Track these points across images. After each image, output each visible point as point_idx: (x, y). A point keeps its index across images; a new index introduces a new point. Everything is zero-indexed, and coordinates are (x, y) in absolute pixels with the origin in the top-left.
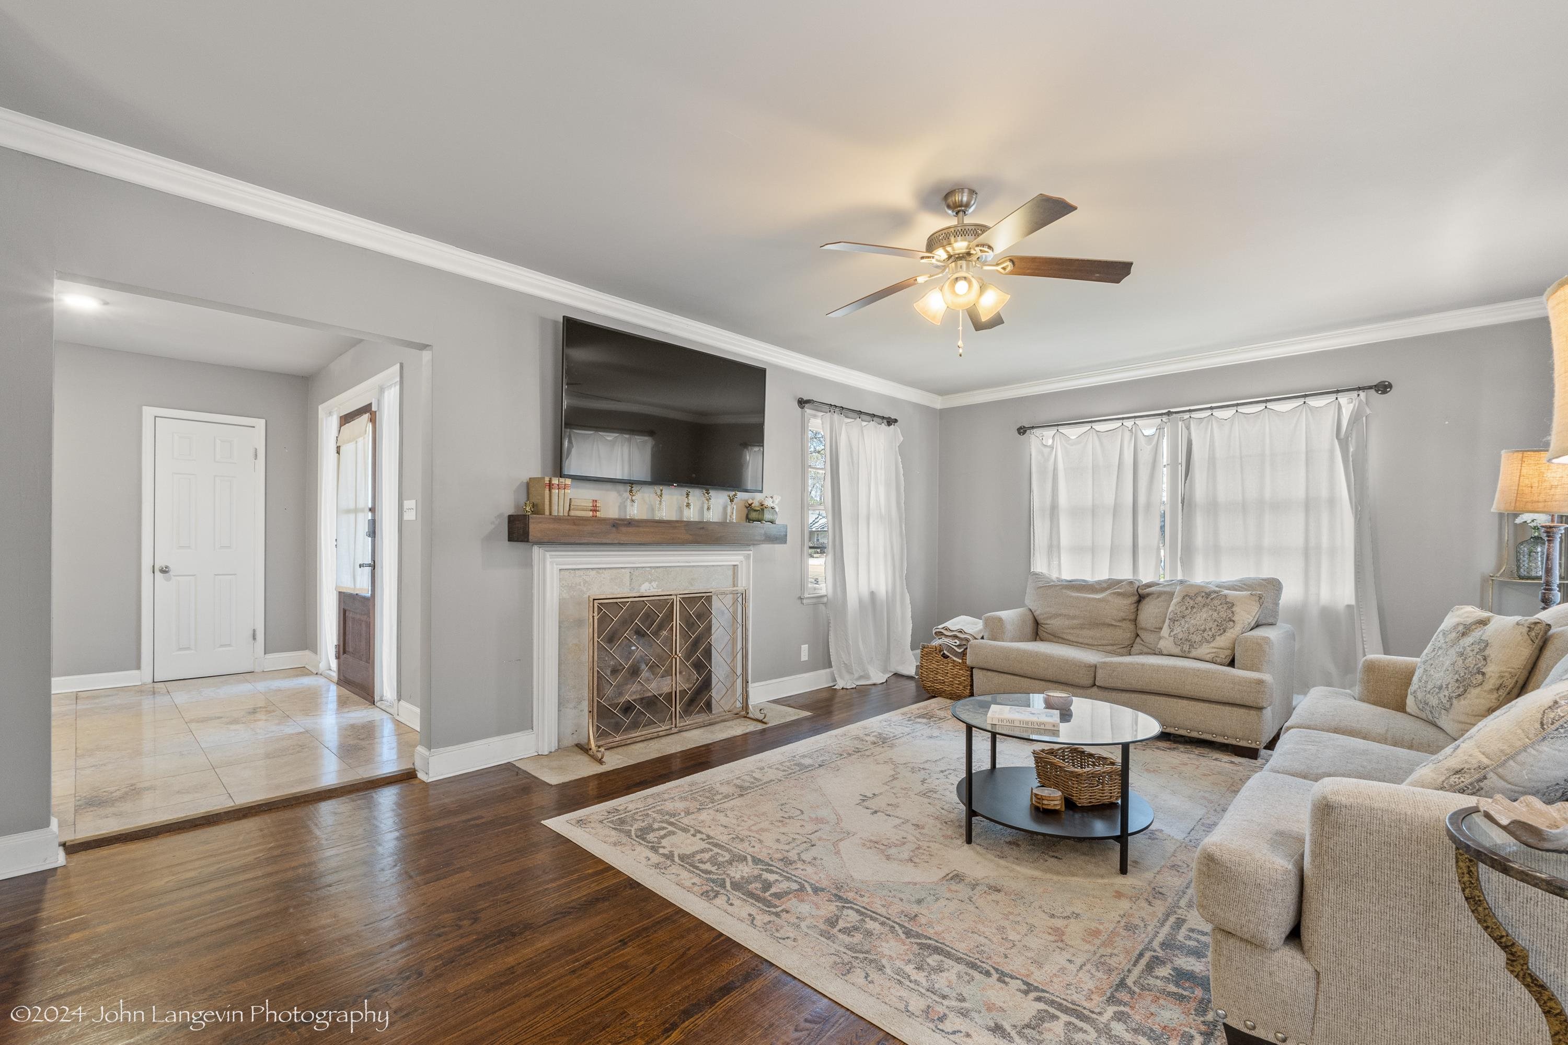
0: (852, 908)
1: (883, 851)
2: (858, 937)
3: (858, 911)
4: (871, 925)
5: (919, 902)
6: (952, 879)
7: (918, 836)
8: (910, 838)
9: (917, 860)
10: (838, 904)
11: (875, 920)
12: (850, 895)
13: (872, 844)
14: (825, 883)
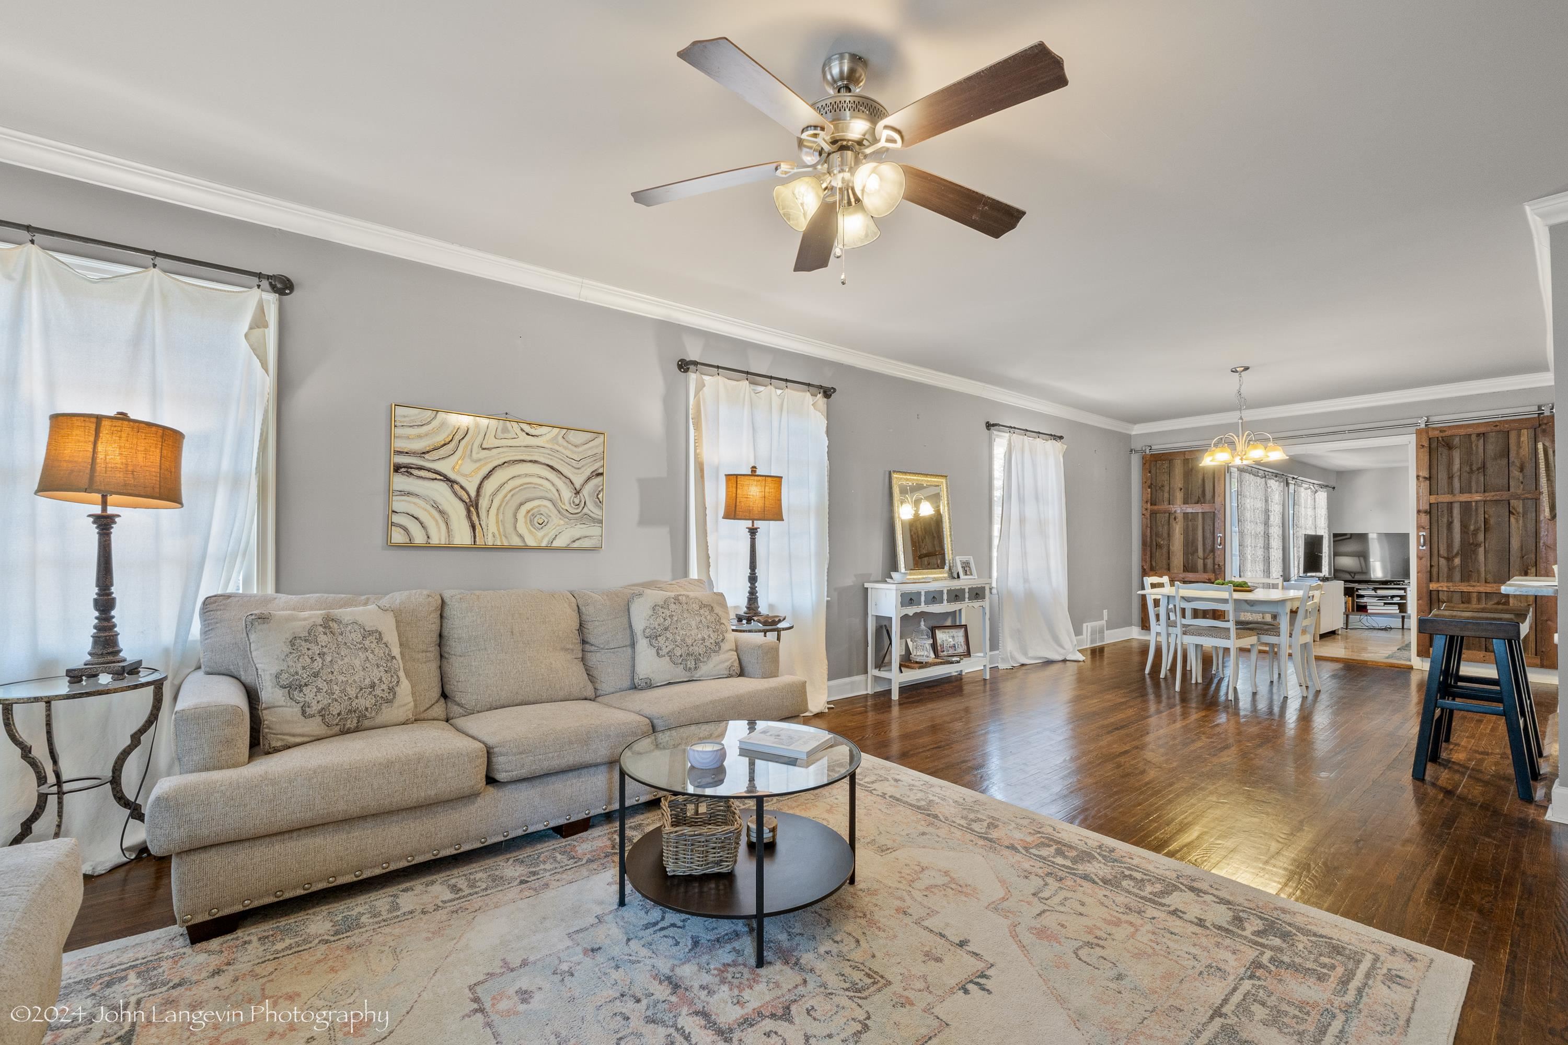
0: (979, 833)
1: (953, 879)
2: (972, 816)
3: (974, 831)
4: (963, 822)
5: (923, 834)
6: (889, 849)
7: (907, 898)
8: (917, 895)
9: (917, 868)
10: (991, 836)
11: (959, 825)
12: (981, 842)
13: (964, 890)
14: (1007, 852)
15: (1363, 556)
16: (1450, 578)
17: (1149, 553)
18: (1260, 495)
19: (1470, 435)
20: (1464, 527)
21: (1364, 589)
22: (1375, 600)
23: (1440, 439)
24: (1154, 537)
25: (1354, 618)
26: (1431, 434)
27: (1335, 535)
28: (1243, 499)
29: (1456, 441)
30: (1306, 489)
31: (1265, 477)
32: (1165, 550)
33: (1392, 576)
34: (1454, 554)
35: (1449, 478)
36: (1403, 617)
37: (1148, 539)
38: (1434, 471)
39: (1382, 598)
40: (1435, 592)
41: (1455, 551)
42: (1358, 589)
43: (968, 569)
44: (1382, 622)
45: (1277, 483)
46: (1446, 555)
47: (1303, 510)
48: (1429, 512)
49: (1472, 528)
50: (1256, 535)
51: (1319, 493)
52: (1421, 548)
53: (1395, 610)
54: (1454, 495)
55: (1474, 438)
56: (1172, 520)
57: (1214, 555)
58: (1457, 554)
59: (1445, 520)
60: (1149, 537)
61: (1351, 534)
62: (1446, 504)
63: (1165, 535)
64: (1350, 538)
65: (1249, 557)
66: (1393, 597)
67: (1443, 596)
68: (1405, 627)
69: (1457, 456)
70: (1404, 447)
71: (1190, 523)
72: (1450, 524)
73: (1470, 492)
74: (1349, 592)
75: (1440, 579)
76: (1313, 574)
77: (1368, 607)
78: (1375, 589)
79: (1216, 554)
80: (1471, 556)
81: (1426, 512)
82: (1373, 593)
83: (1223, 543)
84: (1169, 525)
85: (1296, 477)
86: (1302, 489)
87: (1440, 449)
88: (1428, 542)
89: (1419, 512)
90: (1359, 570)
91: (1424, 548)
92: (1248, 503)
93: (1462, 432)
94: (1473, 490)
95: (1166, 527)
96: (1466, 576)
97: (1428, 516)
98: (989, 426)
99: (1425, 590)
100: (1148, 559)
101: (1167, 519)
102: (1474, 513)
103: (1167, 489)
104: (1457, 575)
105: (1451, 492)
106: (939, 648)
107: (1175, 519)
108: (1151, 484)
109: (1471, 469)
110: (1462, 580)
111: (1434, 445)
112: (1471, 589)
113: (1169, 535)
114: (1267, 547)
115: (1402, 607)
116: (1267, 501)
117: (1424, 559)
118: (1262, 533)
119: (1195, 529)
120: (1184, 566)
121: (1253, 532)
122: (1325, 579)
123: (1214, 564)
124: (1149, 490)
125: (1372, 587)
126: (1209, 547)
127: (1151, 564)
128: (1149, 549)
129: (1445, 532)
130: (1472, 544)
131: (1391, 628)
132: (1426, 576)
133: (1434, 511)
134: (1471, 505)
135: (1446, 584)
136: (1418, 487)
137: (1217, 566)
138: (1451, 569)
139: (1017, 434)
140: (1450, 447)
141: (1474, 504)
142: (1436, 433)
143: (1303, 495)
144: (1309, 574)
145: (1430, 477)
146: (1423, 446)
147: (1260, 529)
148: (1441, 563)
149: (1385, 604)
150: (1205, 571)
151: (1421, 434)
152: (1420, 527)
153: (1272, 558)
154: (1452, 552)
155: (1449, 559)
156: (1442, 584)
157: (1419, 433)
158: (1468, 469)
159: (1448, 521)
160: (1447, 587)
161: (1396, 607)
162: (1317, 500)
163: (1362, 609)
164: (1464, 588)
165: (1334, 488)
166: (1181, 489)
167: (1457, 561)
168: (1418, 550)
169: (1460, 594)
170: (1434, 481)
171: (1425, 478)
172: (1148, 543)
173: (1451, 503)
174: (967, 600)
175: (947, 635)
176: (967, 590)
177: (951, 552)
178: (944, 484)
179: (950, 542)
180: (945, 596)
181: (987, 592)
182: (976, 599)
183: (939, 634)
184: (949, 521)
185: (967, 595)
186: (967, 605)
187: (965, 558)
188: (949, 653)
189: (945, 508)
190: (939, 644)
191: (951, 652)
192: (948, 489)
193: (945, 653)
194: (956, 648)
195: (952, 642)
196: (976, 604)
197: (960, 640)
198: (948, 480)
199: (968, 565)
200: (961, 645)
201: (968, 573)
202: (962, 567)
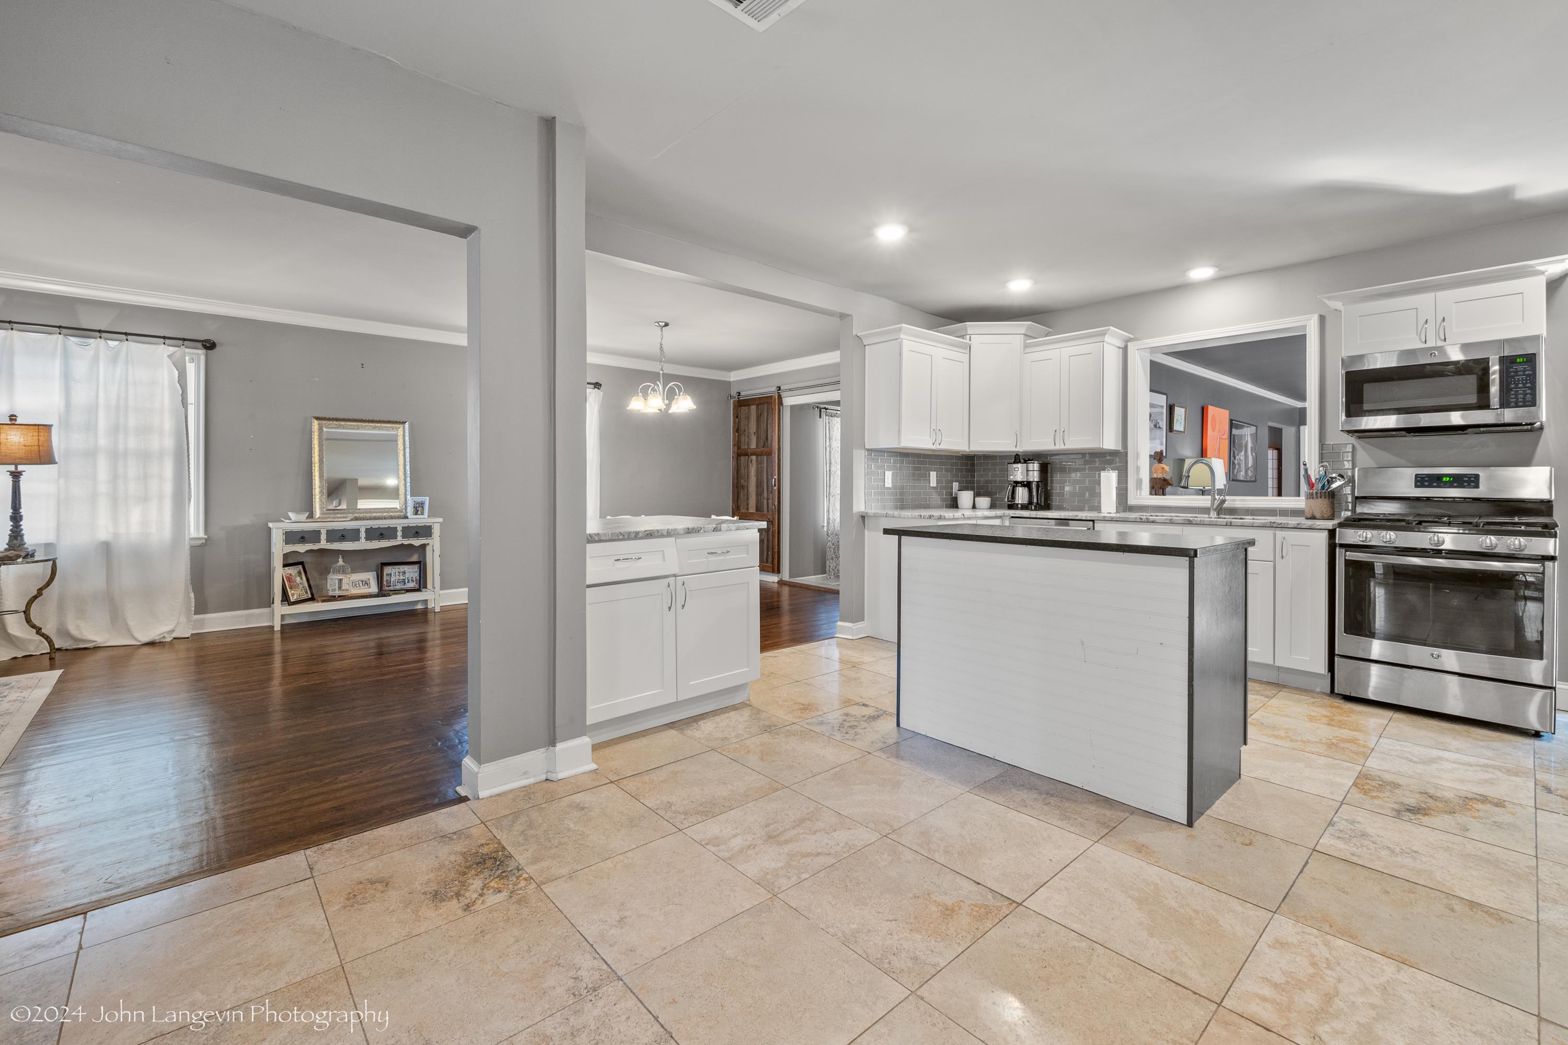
17: (736, 493)
24: (739, 478)
32: (745, 491)
37: (736, 480)
43: (420, 509)
57: (772, 496)
60: (736, 478)
63: (745, 477)
71: (760, 465)
83: (778, 484)
84: (748, 466)
95: (746, 469)
100: (736, 499)
101: (746, 460)
103: (746, 432)
106: (385, 583)
107: (751, 461)
108: (738, 429)
113: (747, 476)
119: (763, 471)
120: (756, 506)
123: (773, 504)
124: (737, 433)
126: (770, 489)
127: (737, 504)
128: (736, 489)
137: (774, 507)
150: (768, 510)
166: (754, 432)
172: (736, 485)
174: (399, 538)
175: (397, 570)
176: (399, 529)
177: (409, 493)
178: (401, 429)
179: (409, 484)
180: (363, 535)
181: (436, 531)
182: (414, 537)
183: (387, 570)
184: (408, 464)
185: (399, 534)
186: (400, 543)
187: (419, 499)
188: (396, 587)
189: (402, 452)
190: (385, 580)
191: (399, 587)
192: (407, 434)
193: (392, 588)
194: (405, 583)
195: (402, 577)
196: (417, 542)
197: (412, 576)
198: (407, 425)
199: (422, 504)
200: (412, 580)
201: (419, 513)
202: (414, 507)
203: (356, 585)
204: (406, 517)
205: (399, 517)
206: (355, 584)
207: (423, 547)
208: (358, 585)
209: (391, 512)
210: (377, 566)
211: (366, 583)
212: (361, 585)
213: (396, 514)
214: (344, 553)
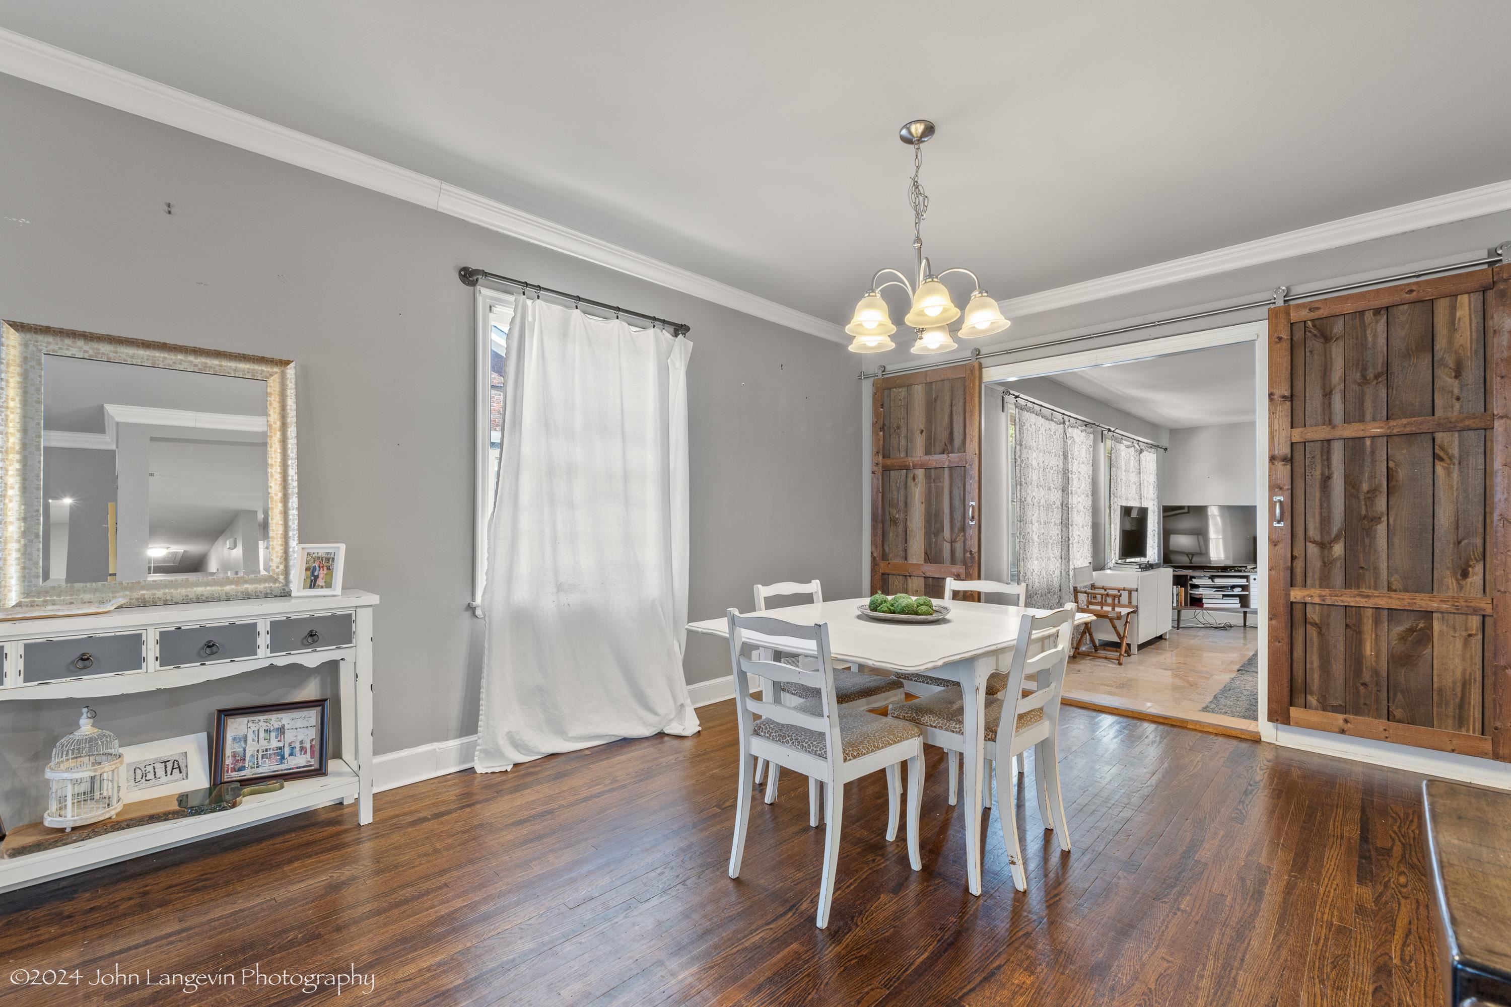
15: (1201, 533)
16: (1325, 581)
17: (880, 532)
18: (1057, 448)
19: (1362, 313)
20: (1351, 484)
21: (1200, 577)
22: (1211, 592)
23: (1310, 324)
24: (887, 507)
25: (1188, 614)
26: (1294, 316)
27: (1166, 509)
28: (1025, 451)
29: (1338, 327)
30: (1128, 447)
31: (1064, 423)
32: (901, 528)
33: (1234, 561)
34: (1333, 536)
35: (1325, 395)
36: (1245, 613)
37: (880, 511)
38: (1299, 385)
39: (1220, 588)
40: (1299, 607)
41: (1335, 530)
42: (1192, 577)
43: (322, 573)
44: (1221, 618)
45: (1084, 434)
46: (1318, 538)
47: (1122, 475)
48: (1289, 460)
49: (1365, 487)
50: (1048, 507)
51: (1145, 453)
52: (1275, 524)
53: (1235, 603)
54: (1334, 427)
55: (1369, 316)
56: (910, 480)
57: (964, 536)
58: (1338, 537)
59: (1317, 473)
60: (880, 507)
61: (1189, 507)
62: (1319, 444)
63: (902, 504)
64: (1188, 512)
65: (1035, 538)
66: (1233, 587)
67: (1313, 615)
68: (1247, 624)
69: (1338, 354)
70: (1249, 345)
71: (933, 485)
72: (1326, 480)
73: (1362, 420)
74: (1179, 581)
75: (1308, 582)
76: (1133, 560)
77: (1204, 601)
78: (1212, 578)
79: (967, 534)
80: (1363, 540)
81: (1284, 459)
82: (1209, 582)
83: (976, 517)
84: (906, 488)
85: (1113, 429)
86: (1122, 447)
87: (1309, 343)
88: (1288, 515)
89: (1272, 459)
90: (1198, 551)
91: (1282, 524)
92: (1034, 458)
93: (1349, 308)
94: (1368, 417)
95: (902, 492)
96: (1353, 580)
97: (1289, 467)
98: (468, 276)
99: (1282, 601)
100: (879, 542)
101: (903, 478)
102: (1368, 459)
103: (903, 432)
104: (1338, 576)
105: (1330, 423)
106: (228, 761)
107: (914, 479)
108: (884, 424)
109: (1364, 377)
110: (1347, 585)
111: (1299, 335)
112: (1362, 602)
113: (906, 503)
114: (1065, 523)
115: (1244, 601)
116: (1065, 457)
117: (1280, 546)
118: (1058, 503)
119: (939, 495)
120: (926, 553)
121: (1043, 501)
122: (1149, 567)
123: (965, 551)
124: (882, 433)
125: (1208, 574)
126: (958, 524)
127: (884, 550)
128: (880, 525)
129: (1318, 495)
130: (1365, 517)
131: (1231, 626)
132: (1285, 575)
133: (1298, 457)
134: (1364, 444)
135: (1318, 592)
136: (1272, 413)
137: (968, 555)
138: (1327, 564)
139: (546, 301)
140: (1326, 338)
141: (1368, 442)
142: (1304, 314)
143: (1123, 454)
144: (1128, 560)
145: (1292, 396)
146: (1280, 339)
147: (1056, 497)
148: (1309, 552)
149: (1224, 596)
150: (953, 562)
151: (1276, 317)
152: (1274, 487)
153: (1074, 540)
154: (1329, 533)
155: (1324, 546)
156: (1312, 591)
157: (1274, 316)
158: (1358, 376)
159: (1322, 474)
160: (1320, 596)
161: (1237, 600)
162: (1143, 462)
163: (1196, 602)
164: (1349, 599)
165: (1166, 449)
166: (922, 432)
167: (1338, 549)
168: (1271, 529)
169: (1343, 610)
170: (1298, 403)
171: (1284, 397)
172: (880, 518)
173: (1329, 441)
174: (263, 651)
175: (263, 726)
176: (263, 627)
177: (294, 533)
178: (276, 377)
179: (295, 512)
180: (151, 650)
181: (364, 627)
182: (305, 645)
183: (236, 727)
184: (292, 463)
185: (263, 640)
186: (266, 663)
187: (320, 549)
188: (261, 770)
189: (278, 434)
190: (228, 752)
191: (267, 768)
192: (291, 392)
193: (247, 773)
194: (283, 758)
195: (275, 744)
196: (311, 658)
197: (300, 738)
198: (291, 371)
199: (327, 562)
200: (302, 749)
201: (320, 582)
202: (307, 569)
203: (144, 775)
204: (286, 594)
205: (268, 595)
206: (141, 775)
207: (332, 668)
208: (150, 776)
209: (246, 582)
210: (211, 715)
211: (176, 767)
212: (160, 772)
213: (261, 587)
214: (95, 706)
